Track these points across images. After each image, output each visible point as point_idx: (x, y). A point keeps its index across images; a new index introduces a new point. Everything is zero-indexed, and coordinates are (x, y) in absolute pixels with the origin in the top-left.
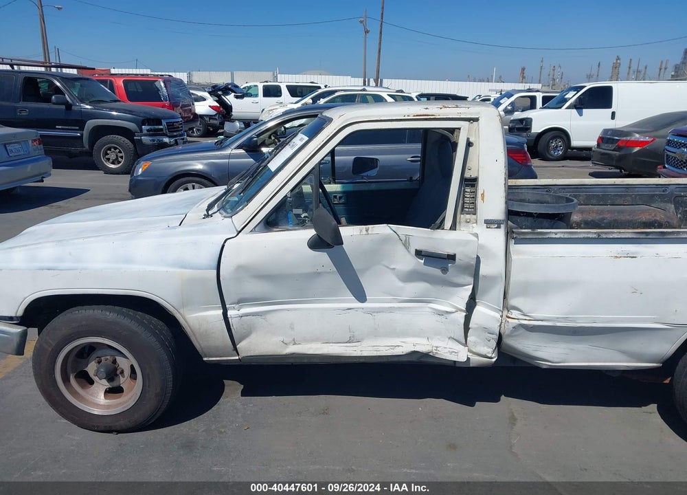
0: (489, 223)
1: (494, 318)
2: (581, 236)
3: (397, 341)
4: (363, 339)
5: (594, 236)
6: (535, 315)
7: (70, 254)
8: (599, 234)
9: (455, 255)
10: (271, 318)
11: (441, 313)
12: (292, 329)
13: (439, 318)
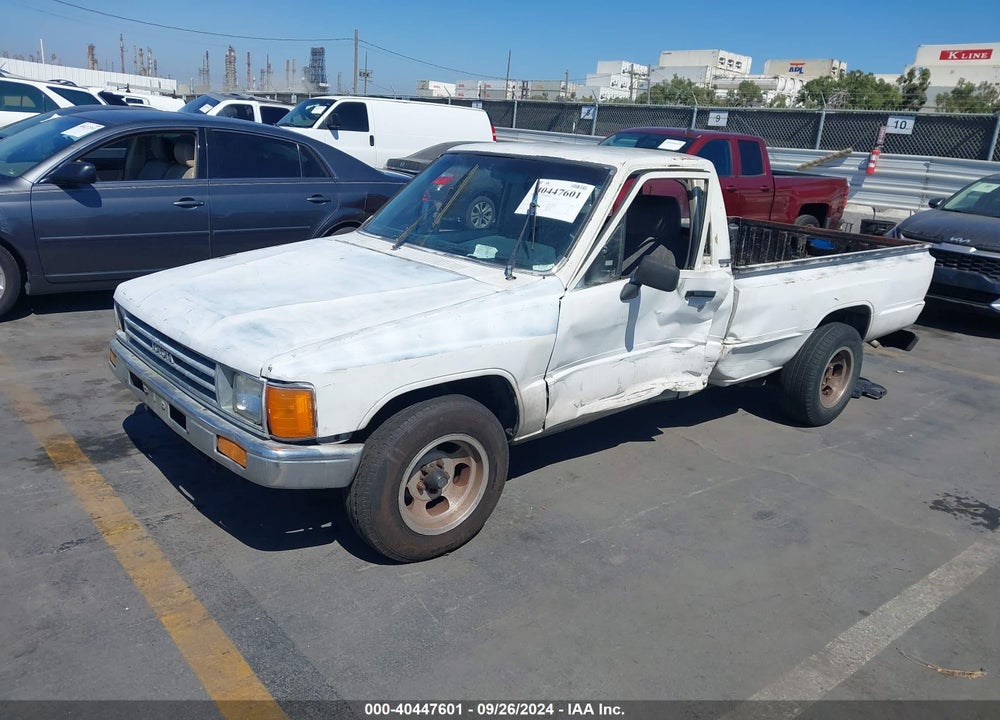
0: (721, 262)
1: (715, 346)
3: (648, 385)
4: (626, 388)
6: (744, 338)
7: (420, 336)
9: (715, 293)
10: (570, 382)
11: (679, 351)
12: (581, 389)
13: (676, 355)
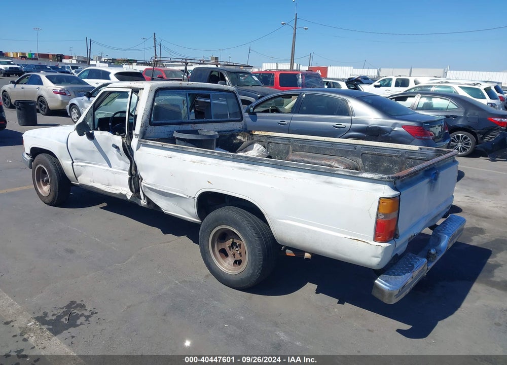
2: (157, 145)
4: (112, 185)
5: (161, 145)
8: (162, 145)
12: (93, 175)
